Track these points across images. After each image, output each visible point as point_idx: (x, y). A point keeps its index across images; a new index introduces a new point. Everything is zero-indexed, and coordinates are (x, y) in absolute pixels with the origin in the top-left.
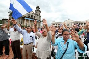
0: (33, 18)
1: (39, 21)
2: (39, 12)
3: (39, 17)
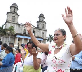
1: (42, 40)
2: (44, 24)
3: (43, 32)
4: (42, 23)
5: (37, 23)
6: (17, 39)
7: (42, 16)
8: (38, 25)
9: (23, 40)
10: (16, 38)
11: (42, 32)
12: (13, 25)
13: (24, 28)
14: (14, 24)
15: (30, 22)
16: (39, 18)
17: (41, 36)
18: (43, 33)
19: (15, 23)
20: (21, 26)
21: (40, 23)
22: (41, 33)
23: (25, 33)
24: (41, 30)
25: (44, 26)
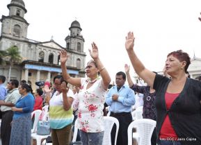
1: (76, 73)
2: (80, 41)
3: (79, 57)
4: (77, 40)
5: (67, 39)
6: (27, 72)
7: (75, 26)
8: (68, 44)
9: (39, 73)
10: (24, 70)
11: (76, 57)
12: (16, 43)
13: (39, 50)
14: (18, 42)
15: (52, 37)
16: (70, 29)
17: (75, 66)
18: (79, 59)
19: (21, 39)
20: (33, 47)
21: (73, 39)
22: (75, 59)
23: (42, 61)
24: (75, 53)
25: (80, 47)
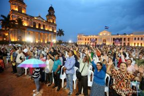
0: (42, 28)
3: (53, 26)
5: (47, 16)
8: (47, 19)
13: (33, 21)
16: (48, 11)
